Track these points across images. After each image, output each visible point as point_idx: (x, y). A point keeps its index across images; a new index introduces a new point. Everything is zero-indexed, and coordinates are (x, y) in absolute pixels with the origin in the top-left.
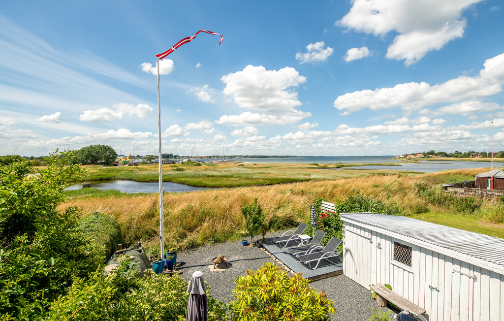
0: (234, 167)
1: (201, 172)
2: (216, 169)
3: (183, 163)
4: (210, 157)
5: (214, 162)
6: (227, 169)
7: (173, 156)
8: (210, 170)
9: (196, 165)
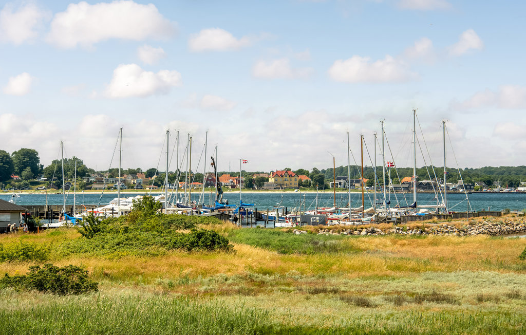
0: (488, 263)
1: (207, 303)
2: (333, 282)
3: (94, 228)
4: (319, 180)
5: (341, 219)
6: (419, 284)
7: (37, 171)
8: (286, 284)
9: (191, 246)
